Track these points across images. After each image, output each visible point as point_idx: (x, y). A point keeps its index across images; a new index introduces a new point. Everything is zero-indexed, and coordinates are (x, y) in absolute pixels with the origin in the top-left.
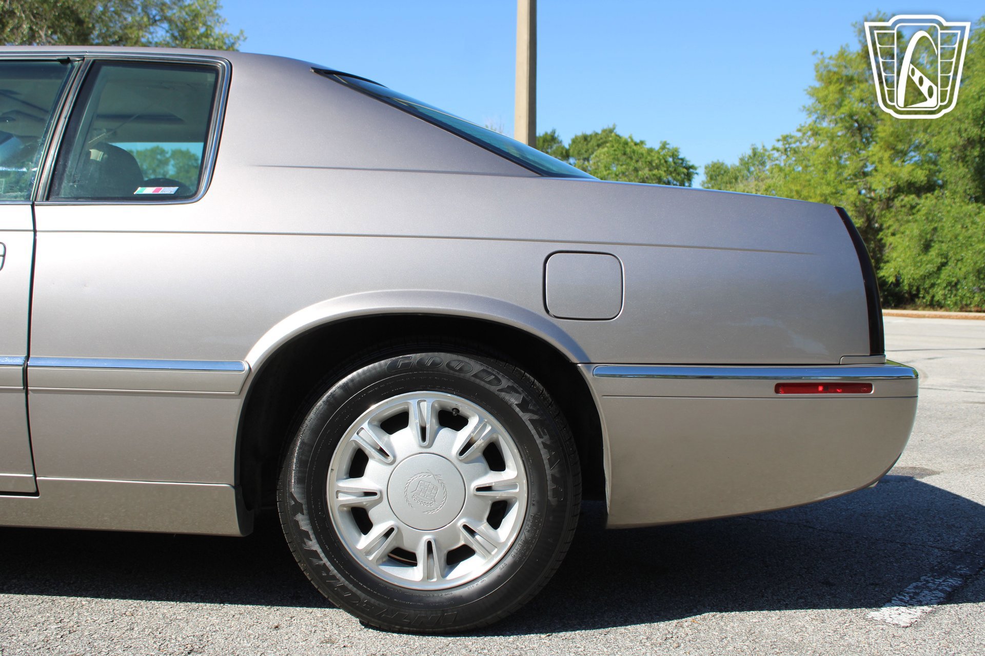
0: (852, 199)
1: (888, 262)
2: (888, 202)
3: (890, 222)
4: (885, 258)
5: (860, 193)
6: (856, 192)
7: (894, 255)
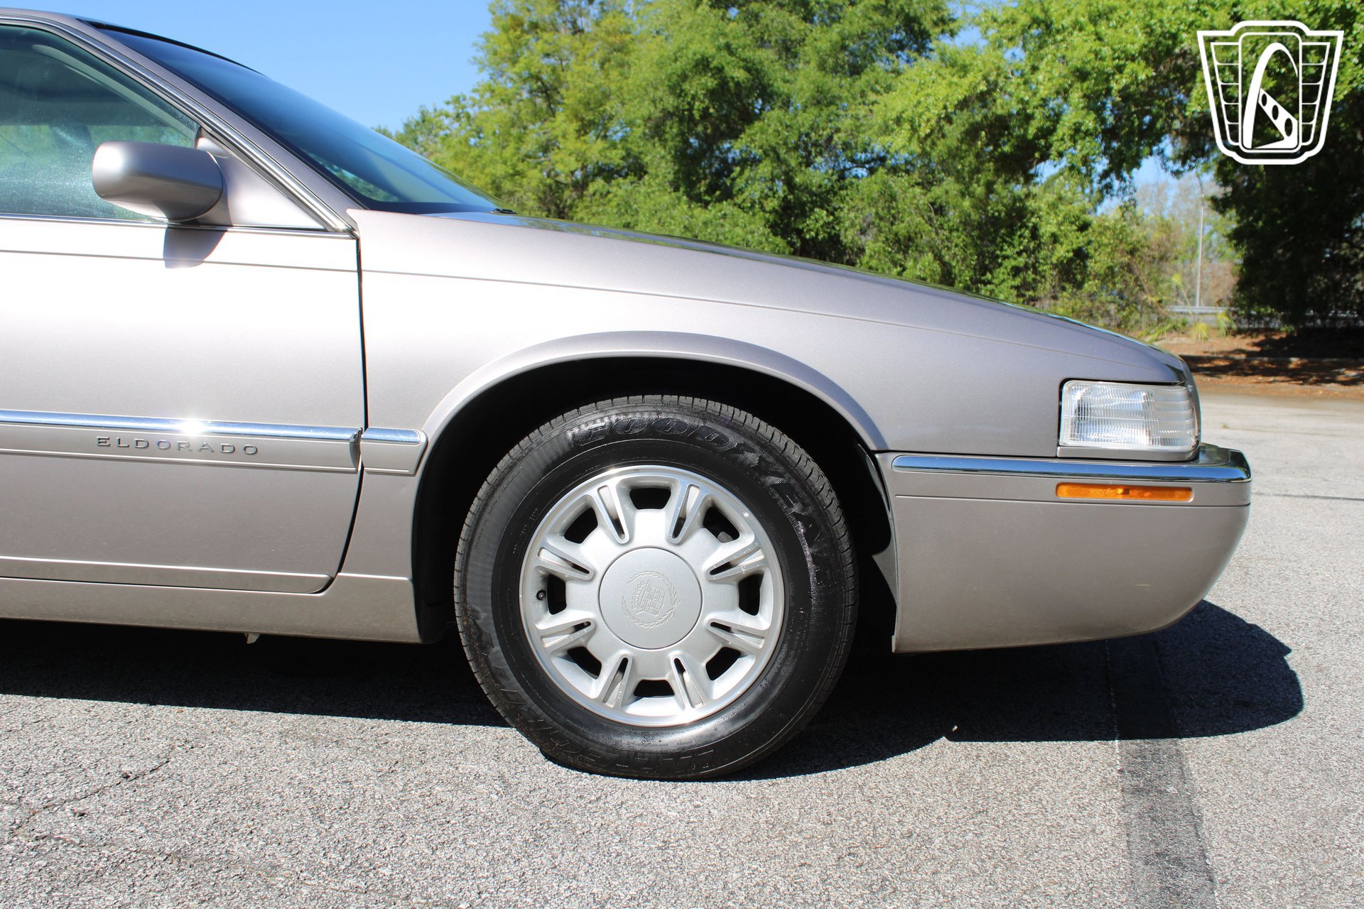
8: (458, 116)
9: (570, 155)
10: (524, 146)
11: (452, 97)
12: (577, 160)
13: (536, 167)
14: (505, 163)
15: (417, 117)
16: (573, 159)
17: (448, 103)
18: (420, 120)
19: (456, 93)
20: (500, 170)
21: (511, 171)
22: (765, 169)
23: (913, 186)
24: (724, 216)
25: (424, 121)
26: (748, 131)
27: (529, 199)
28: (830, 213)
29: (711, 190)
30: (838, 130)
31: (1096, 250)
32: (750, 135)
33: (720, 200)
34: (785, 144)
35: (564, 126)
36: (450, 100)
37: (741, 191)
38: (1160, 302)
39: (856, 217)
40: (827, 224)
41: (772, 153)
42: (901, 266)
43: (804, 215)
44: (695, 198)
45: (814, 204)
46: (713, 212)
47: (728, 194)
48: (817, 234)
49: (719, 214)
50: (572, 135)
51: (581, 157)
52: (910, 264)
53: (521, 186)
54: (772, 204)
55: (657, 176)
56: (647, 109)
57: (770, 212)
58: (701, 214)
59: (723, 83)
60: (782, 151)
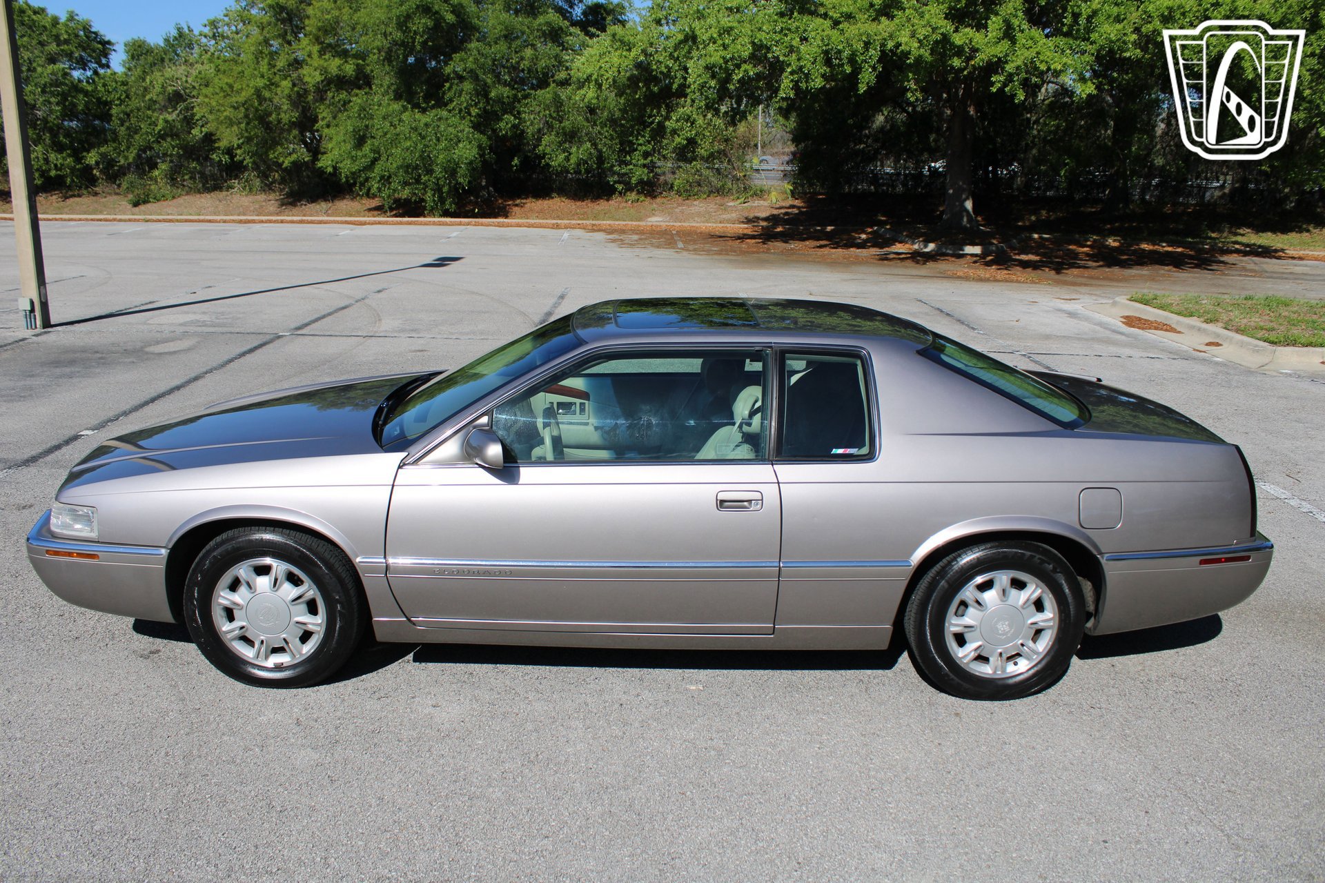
0: (287, 92)
1: (325, 153)
2: (321, 93)
3: (324, 114)
4: (322, 150)
5: (294, 85)
6: (290, 85)
7: (330, 146)
8: (214, 36)
9: (315, 70)
10: (279, 62)
11: (207, 20)
12: (321, 73)
13: (286, 79)
14: (262, 76)
15: (175, 33)
16: (318, 73)
17: (203, 25)
18: (177, 35)
19: (211, 17)
20: (260, 83)
21: (268, 83)
22: (468, 86)
24: (439, 119)
25: (180, 36)
26: (455, 59)
27: (283, 104)
28: (516, 117)
29: (427, 98)
31: (701, 140)
32: (457, 61)
33: (433, 107)
34: (483, 68)
35: (308, 48)
37: (451, 101)
38: (745, 176)
39: (534, 119)
40: (514, 126)
41: (472, 74)
42: (568, 152)
43: (500, 119)
44: (417, 107)
45: (505, 112)
46: (430, 116)
47: (441, 103)
48: (507, 133)
49: (436, 118)
50: (315, 55)
51: (324, 70)
52: (574, 150)
53: (276, 94)
54: (474, 111)
55: (381, 85)
57: (475, 117)
59: (438, 23)
60: (480, 73)
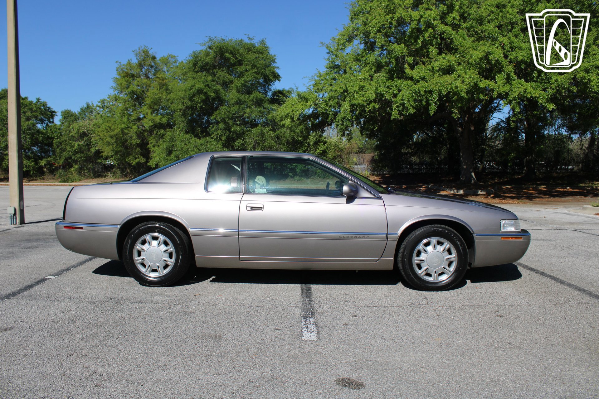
8: (103, 107)
9: (149, 121)
10: (132, 117)
11: (100, 100)
12: (152, 122)
13: (135, 125)
14: (124, 123)
15: (85, 106)
16: (150, 122)
17: (99, 102)
18: (86, 107)
19: (102, 99)
20: (123, 126)
21: (127, 126)
22: (221, 126)
23: (270, 131)
24: (207, 142)
25: (88, 108)
26: (215, 113)
27: (133, 136)
28: (243, 140)
29: (202, 132)
30: (245, 113)
32: (216, 115)
33: (204, 137)
34: (228, 117)
35: (147, 111)
36: (100, 101)
37: (213, 133)
39: (251, 141)
40: (242, 144)
41: (223, 120)
44: (197, 136)
45: (238, 138)
46: (202, 141)
47: (208, 135)
49: (206, 141)
50: (149, 114)
51: (153, 121)
53: (130, 132)
54: (223, 138)
55: (179, 127)
56: (181, 106)
57: (224, 141)
58: (199, 142)
59: (207, 97)
60: (227, 120)
